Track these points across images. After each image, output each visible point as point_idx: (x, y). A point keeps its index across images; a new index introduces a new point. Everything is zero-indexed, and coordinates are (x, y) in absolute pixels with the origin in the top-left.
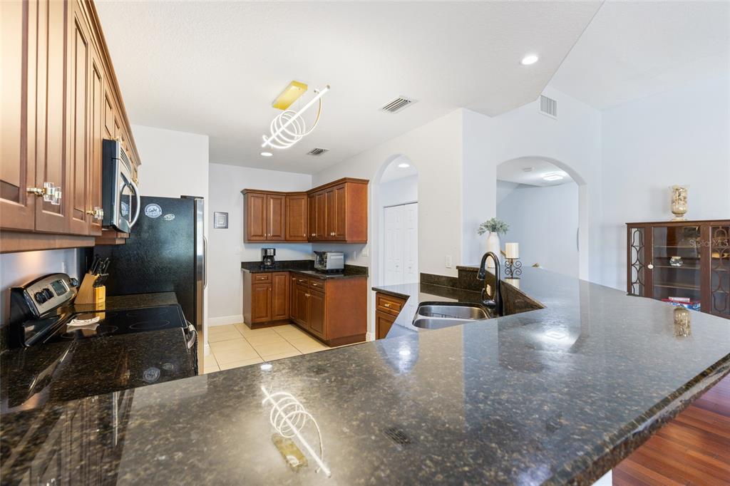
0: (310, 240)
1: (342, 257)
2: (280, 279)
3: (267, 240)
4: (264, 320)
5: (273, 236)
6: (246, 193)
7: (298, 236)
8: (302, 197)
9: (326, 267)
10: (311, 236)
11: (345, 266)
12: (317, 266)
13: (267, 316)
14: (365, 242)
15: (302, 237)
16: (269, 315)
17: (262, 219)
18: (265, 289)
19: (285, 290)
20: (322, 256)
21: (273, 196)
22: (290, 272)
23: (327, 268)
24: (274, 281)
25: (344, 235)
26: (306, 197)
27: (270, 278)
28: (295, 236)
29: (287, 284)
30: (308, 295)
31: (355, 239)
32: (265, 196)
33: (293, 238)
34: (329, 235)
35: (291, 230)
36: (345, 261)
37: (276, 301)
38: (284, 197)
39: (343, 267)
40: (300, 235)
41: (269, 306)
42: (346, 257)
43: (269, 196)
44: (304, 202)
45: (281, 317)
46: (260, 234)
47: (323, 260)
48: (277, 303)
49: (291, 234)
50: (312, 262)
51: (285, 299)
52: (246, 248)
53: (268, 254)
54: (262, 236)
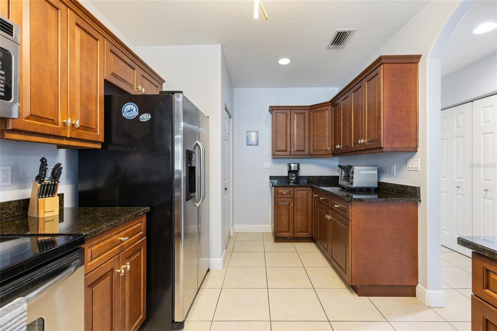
0: (335, 153)
1: (376, 172)
2: (302, 193)
3: (291, 156)
4: (286, 234)
5: (297, 151)
6: (272, 109)
7: (322, 150)
8: (325, 108)
9: (352, 184)
10: (335, 148)
11: (379, 183)
12: (342, 182)
13: (289, 232)
14: (415, 150)
15: (327, 150)
16: (291, 230)
17: (286, 134)
18: (288, 203)
19: (307, 206)
20: (348, 171)
21: (296, 111)
22: (312, 187)
23: (355, 185)
24: (295, 195)
25: (378, 140)
26: (330, 107)
27: (292, 193)
28: (319, 150)
29: (310, 200)
30: (329, 217)
31: (397, 145)
32: (288, 112)
33: (316, 153)
34: (356, 143)
35: (315, 144)
36: (379, 177)
37: (298, 217)
38: (307, 111)
39: (376, 186)
40: (324, 148)
41: (291, 221)
42: (380, 172)
43: (293, 112)
44: (328, 113)
45: (304, 235)
46: (284, 149)
47: (349, 176)
48: (299, 219)
49: (315, 149)
50: (337, 178)
51: (307, 216)
52: (274, 163)
53: (292, 169)
54: (286, 151)
